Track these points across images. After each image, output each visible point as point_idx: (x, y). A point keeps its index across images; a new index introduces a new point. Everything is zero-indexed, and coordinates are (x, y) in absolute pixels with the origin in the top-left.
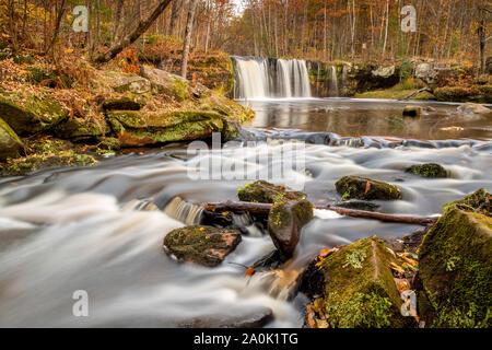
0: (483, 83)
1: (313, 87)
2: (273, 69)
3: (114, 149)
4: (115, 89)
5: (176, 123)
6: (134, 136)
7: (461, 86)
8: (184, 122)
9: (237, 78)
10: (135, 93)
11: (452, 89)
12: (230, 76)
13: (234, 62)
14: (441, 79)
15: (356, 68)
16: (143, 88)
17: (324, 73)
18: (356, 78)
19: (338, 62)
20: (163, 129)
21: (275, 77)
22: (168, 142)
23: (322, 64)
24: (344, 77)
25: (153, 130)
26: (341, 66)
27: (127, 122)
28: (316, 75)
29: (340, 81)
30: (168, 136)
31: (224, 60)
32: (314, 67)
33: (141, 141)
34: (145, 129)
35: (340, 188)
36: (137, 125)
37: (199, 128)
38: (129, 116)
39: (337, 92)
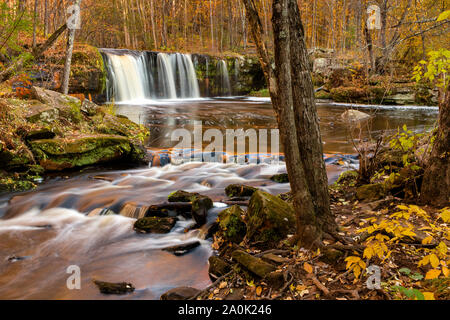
0: (374, 84)
1: (201, 85)
2: (153, 65)
3: (41, 175)
4: (28, 119)
5: (91, 148)
6: (54, 162)
7: (354, 87)
8: (97, 147)
9: (109, 76)
10: (46, 121)
11: (346, 89)
12: (101, 75)
13: (105, 57)
14: (336, 78)
15: (250, 61)
16: (52, 117)
17: (214, 68)
18: (251, 73)
19: (229, 54)
20: (79, 155)
21: (155, 74)
22: (84, 166)
23: (211, 58)
24: (236, 72)
25: (71, 156)
26: (233, 59)
27: (49, 151)
28: (204, 70)
29: (233, 77)
30: (85, 161)
31: (92, 55)
32: (201, 61)
33: (60, 166)
34: (65, 156)
35: (228, 191)
36: (58, 153)
37: (110, 152)
38: (50, 144)
39: (229, 89)
